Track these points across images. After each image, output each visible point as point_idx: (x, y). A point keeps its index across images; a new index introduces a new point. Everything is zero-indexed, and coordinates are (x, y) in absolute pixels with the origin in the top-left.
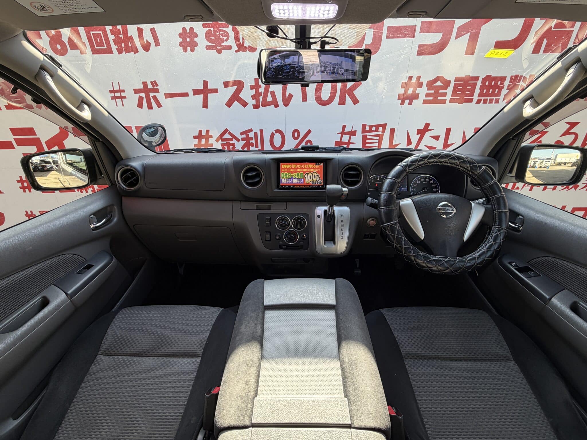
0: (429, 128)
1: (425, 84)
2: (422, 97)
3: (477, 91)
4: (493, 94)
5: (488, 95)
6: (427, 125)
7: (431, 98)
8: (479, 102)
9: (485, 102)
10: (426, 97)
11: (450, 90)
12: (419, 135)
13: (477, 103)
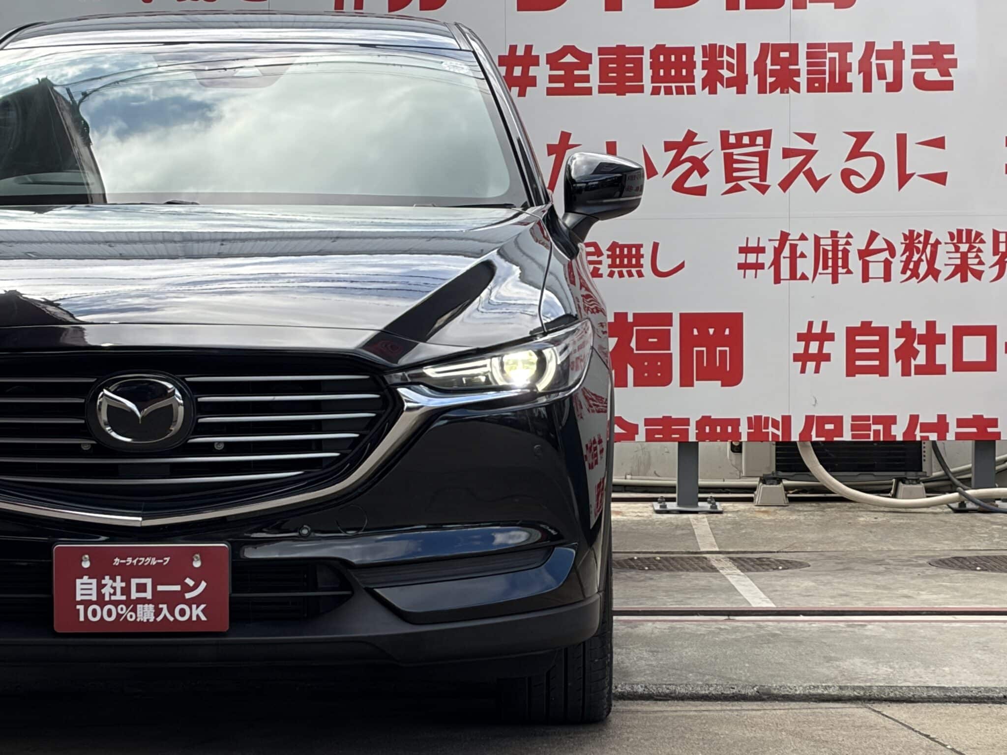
0: (571, 142)
1: (543, 60)
2: (543, 82)
3: (647, 73)
4: (679, 78)
5: (667, 78)
6: (565, 136)
7: (562, 85)
8: (656, 91)
9: (668, 91)
10: (550, 82)
11: (594, 71)
12: (554, 156)
13: (652, 94)
